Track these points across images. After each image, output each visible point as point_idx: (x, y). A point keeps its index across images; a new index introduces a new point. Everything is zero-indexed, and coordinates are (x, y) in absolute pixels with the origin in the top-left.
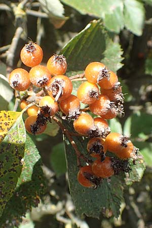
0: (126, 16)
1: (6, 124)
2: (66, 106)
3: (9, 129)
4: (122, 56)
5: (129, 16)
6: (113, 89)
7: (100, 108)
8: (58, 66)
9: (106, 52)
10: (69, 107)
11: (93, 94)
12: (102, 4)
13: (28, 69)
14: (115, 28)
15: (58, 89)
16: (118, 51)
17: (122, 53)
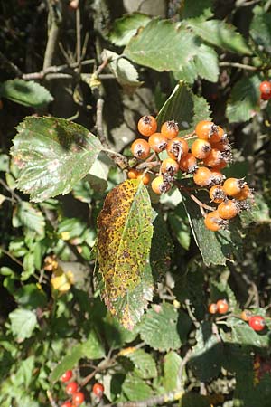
0: (198, 63)
1: (132, 191)
2: (185, 163)
3: (134, 196)
4: (210, 110)
5: (201, 63)
6: (222, 141)
7: (214, 159)
8: (173, 131)
9: (195, 109)
10: (187, 163)
11: (206, 148)
12: (177, 57)
13: (147, 138)
14: (189, 79)
15: (178, 149)
16: (205, 106)
17: (209, 107)
